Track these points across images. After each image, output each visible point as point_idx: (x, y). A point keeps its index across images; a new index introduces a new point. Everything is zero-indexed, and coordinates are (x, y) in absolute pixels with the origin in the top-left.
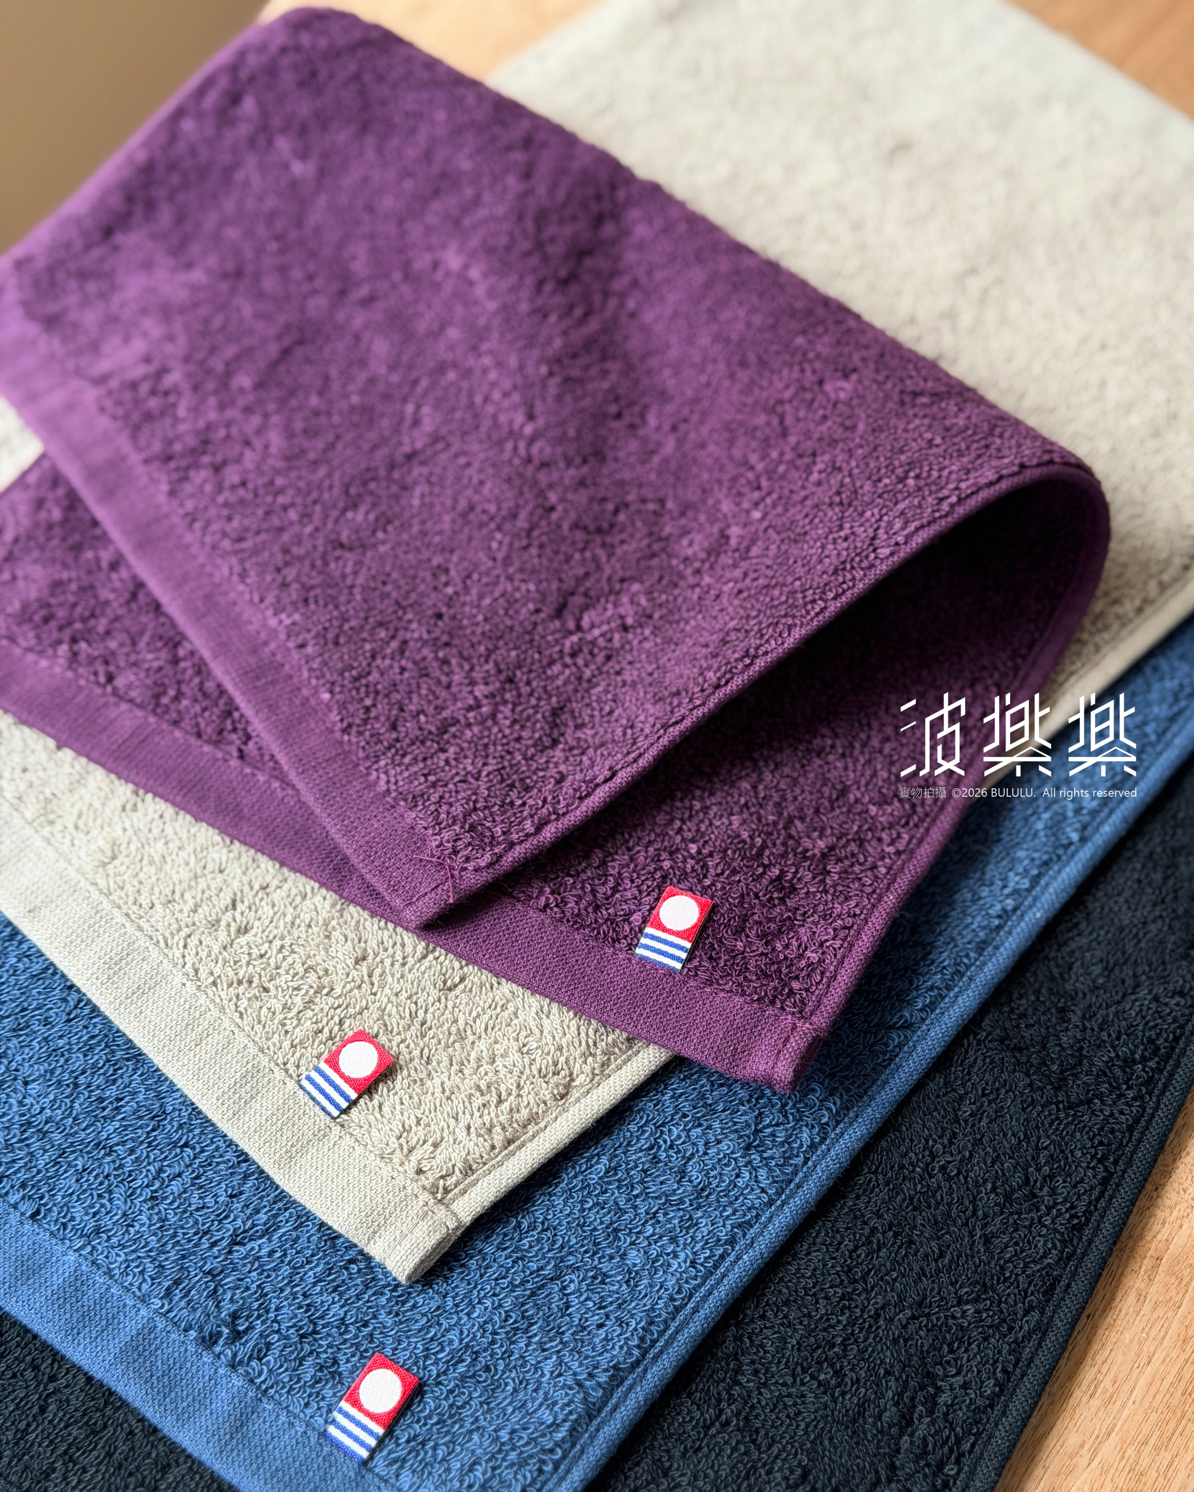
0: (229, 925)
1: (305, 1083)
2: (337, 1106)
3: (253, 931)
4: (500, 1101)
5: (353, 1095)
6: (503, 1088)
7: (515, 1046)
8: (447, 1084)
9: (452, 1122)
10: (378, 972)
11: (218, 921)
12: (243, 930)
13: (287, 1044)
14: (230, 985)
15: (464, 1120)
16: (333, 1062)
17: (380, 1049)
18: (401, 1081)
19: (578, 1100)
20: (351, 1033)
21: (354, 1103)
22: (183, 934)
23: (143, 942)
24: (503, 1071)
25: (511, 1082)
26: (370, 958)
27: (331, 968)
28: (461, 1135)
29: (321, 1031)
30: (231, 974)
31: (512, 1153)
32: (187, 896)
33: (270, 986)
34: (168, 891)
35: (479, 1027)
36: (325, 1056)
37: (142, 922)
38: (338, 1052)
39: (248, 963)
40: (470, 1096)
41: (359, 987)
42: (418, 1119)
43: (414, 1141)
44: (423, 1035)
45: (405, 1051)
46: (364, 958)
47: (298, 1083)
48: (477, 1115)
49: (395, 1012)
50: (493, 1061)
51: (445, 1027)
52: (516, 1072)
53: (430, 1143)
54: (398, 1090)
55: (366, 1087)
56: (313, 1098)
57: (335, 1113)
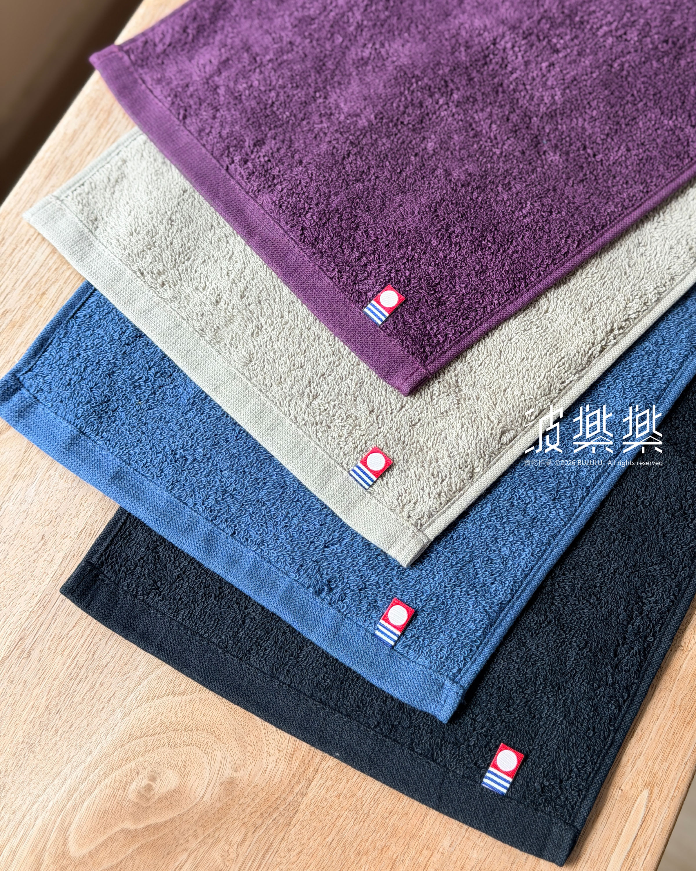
0: (309, 395)
1: (352, 473)
2: (367, 484)
3: (320, 397)
4: (443, 481)
5: (375, 479)
6: (444, 474)
7: (446, 454)
8: (417, 473)
9: (421, 491)
10: (380, 417)
11: (303, 393)
12: (316, 397)
13: (342, 454)
14: (313, 425)
15: (427, 491)
16: (364, 462)
17: (385, 456)
18: (395, 471)
19: (477, 480)
20: (371, 449)
21: (375, 482)
22: (287, 399)
23: (269, 403)
24: (442, 466)
25: (447, 471)
26: (376, 410)
27: (358, 416)
28: (426, 498)
29: (357, 447)
30: (312, 419)
31: (450, 507)
32: (288, 380)
33: (332, 425)
34: (279, 378)
35: (429, 444)
36: (360, 459)
37: (268, 393)
38: (366, 457)
39: (320, 414)
40: (428, 478)
41: (372, 425)
42: (406, 490)
43: (404, 502)
44: (404, 449)
45: (396, 456)
46: (373, 411)
47: (349, 472)
48: (432, 488)
49: (391, 437)
50: (437, 461)
51: (415, 445)
52: (448, 466)
53: (412, 502)
54: (394, 474)
55: (380, 475)
56: (356, 480)
57: (367, 487)
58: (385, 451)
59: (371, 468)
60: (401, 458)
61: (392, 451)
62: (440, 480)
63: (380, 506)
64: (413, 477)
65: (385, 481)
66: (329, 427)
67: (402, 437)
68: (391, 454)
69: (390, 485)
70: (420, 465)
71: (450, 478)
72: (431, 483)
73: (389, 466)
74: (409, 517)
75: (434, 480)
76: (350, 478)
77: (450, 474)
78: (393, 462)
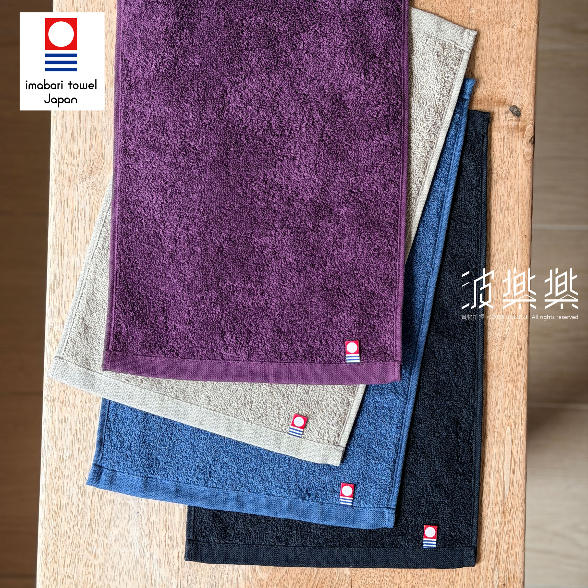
0: (248, 403)
3: (254, 402)
4: (336, 415)
5: (302, 430)
6: (335, 411)
7: (332, 399)
8: (322, 416)
9: (328, 425)
10: (289, 397)
11: (245, 404)
12: (252, 403)
13: (280, 426)
14: (258, 418)
15: (331, 423)
18: (310, 421)
19: (353, 404)
20: (293, 416)
24: (332, 407)
25: (336, 409)
26: (285, 394)
27: (278, 402)
28: (332, 427)
29: (286, 419)
30: (257, 416)
31: (346, 426)
35: (320, 398)
39: (259, 411)
40: (329, 417)
41: (288, 403)
42: (320, 428)
43: (323, 434)
44: (309, 407)
45: (307, 413)
48: (333, 421)
49: (300, 406)
50: (329, 406)
51: (313, 403)
52: (336, 406)
53: (326, 433)
54: (311, 423)
56: (294, 435)
57: (301, 436)
58: (300, 413)
59: (298, 426)
60: (310, 413)
61: (304, 411)
63: (312, 442)
64: (321, 420)
65: (308, 429)
66: (267, 415)
67: (306, 402)
68: (304, 413)
69: (311, 429)
70: (321, 412)
72: (331, 419)
73: (306, 420)
74: (329, 441)
75: (332, 417)
76: (290, 436)
77: (338, 409)
78: (307, 417)
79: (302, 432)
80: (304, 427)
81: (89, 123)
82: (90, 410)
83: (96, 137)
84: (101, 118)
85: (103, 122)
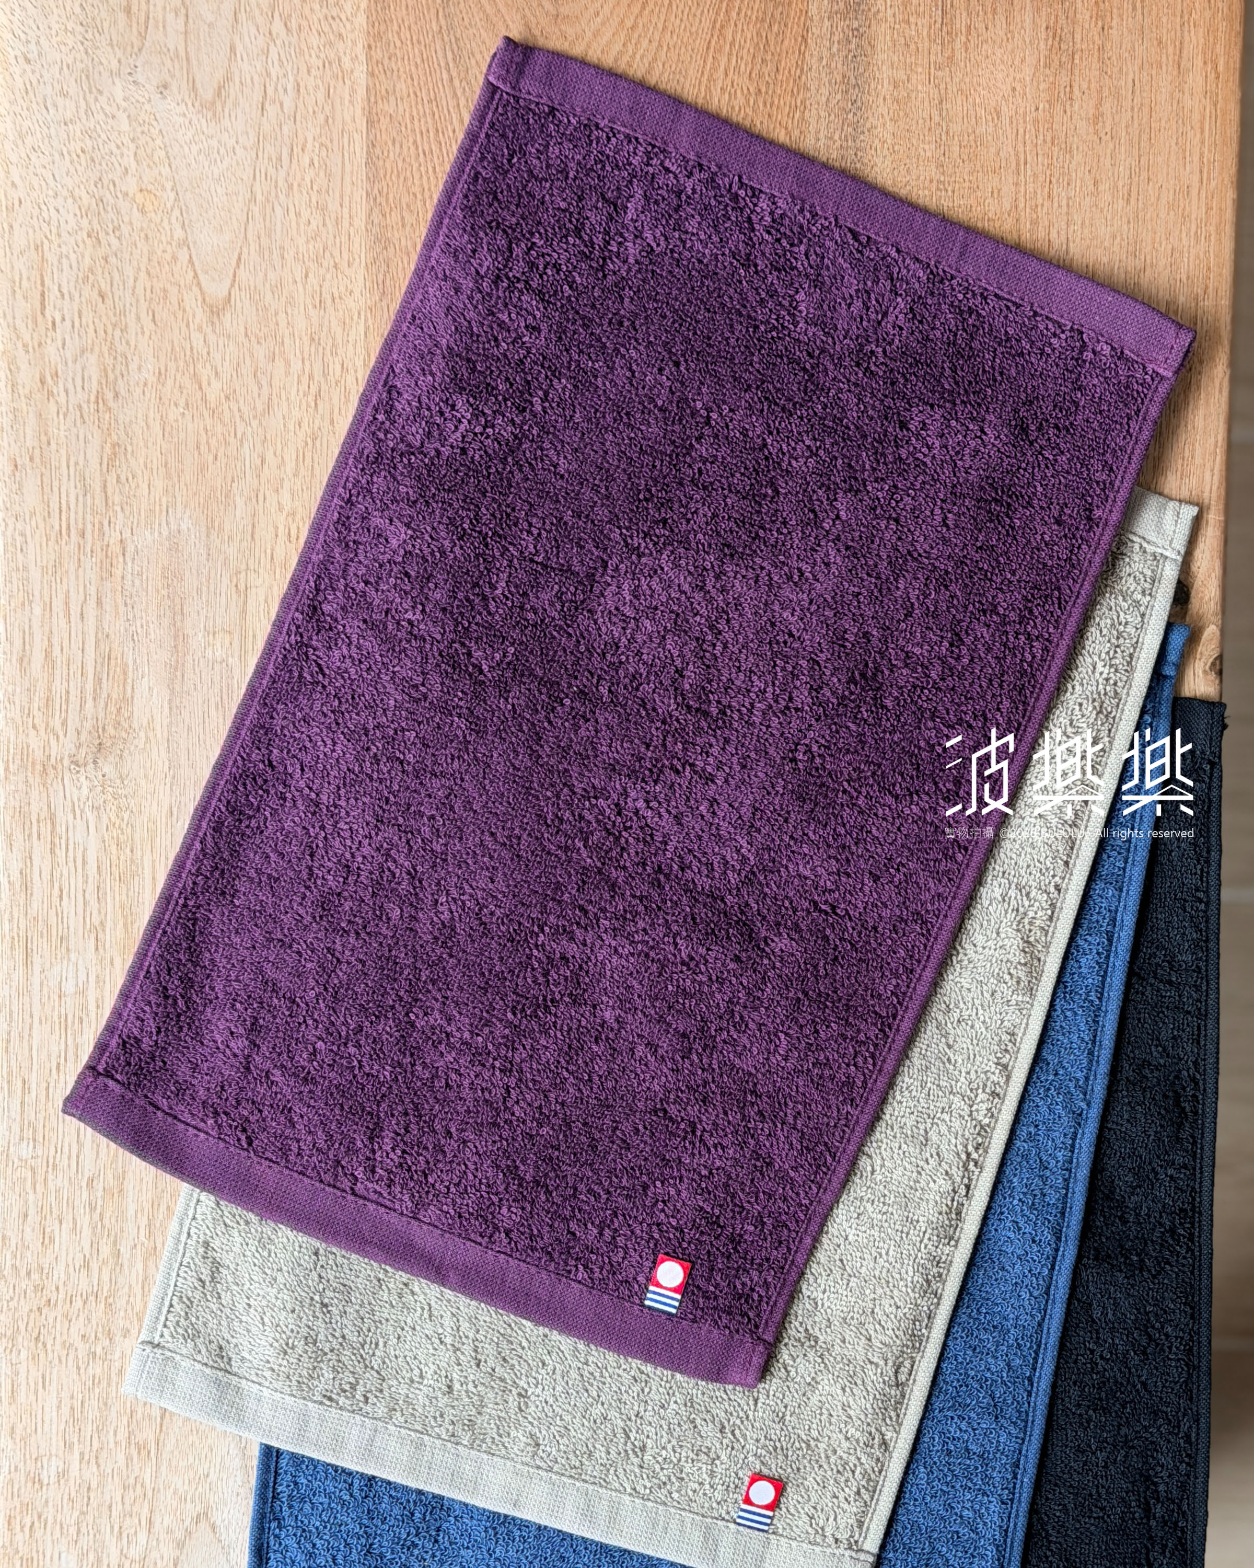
0: (634, 1451)
3: (650, 1446)
4: (853, 1472)
5: (770, 1513)
6: (851, 1464)
7: (841, 1437)
8: (818, 1479)
9: (835, 1500)
10: (737, 1432)
11: (626, 1452)
12: (644, 1449)
13: (715, 1505)
14: (660, 1488)
15: (841, 1496)
18: (790, 1490)
19: (894, 1447)
20: (747, 1480)
22: (611, 1471)
23: (591, 1489)
24: (845, 1456)
25: (853, 1459)
27: (710, 1445)
28: (846, 1506)
29: (729, 1486)
30: (656, 1480)
31: (878, 1500)
32: (598, 1446)
33: (684, 1475)
34: (585, 1448)
35: (814, 1434)
36: (740, 1499)
37: (583, 1477)
39: (661, 1469)
40: (835, 1480)
41: (733, 1448)
42: (815, 1508)
43: (821, 1523)
44: (787, 1457)
45: (782, 1472)
46: (723, 1427)
47: (735, 1522)
48: (847, 1490)
49: (764, 1453)
50: (835, 1452)
51: (797, 1444)
52: (852, 1451)
53: (831, 1519)
54: (792, 1496)
55: (774, 1506)
56: (749, 1527)
57: (766, 1528)
58: (765, 1471)
59: (760, 1504)
60: (789, 1470)
61: (773, 1467)
62: (850, 1475)
63: (794, 1544)
64: (816, 1487)
65: (784, 1509)
66: (682, 1479)
67: (778, 1444)
68: (775, 1472)
69: (792, 1510)
70: (816, 1466)
71: (862, 1464)
72: (843, 1485)
73: (780, 1487)
74: (837, 1540)
75: (843, 1479)
76: (741, 1528)
77: (859, 1459)
78: (781, 1480)
79: (768, 1517)
80: (773, 1506)
81: (91, 621)
82: (109, 1357)
83: (109, 658)
84: (122, 609)
85: (128, 620)
